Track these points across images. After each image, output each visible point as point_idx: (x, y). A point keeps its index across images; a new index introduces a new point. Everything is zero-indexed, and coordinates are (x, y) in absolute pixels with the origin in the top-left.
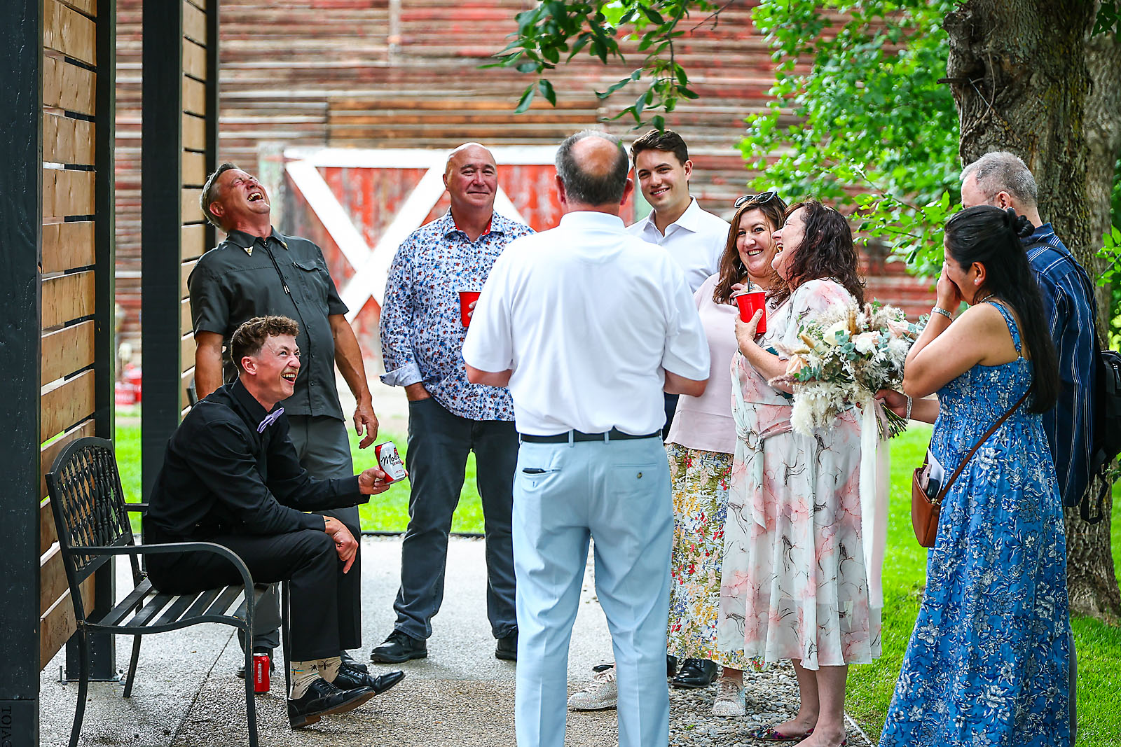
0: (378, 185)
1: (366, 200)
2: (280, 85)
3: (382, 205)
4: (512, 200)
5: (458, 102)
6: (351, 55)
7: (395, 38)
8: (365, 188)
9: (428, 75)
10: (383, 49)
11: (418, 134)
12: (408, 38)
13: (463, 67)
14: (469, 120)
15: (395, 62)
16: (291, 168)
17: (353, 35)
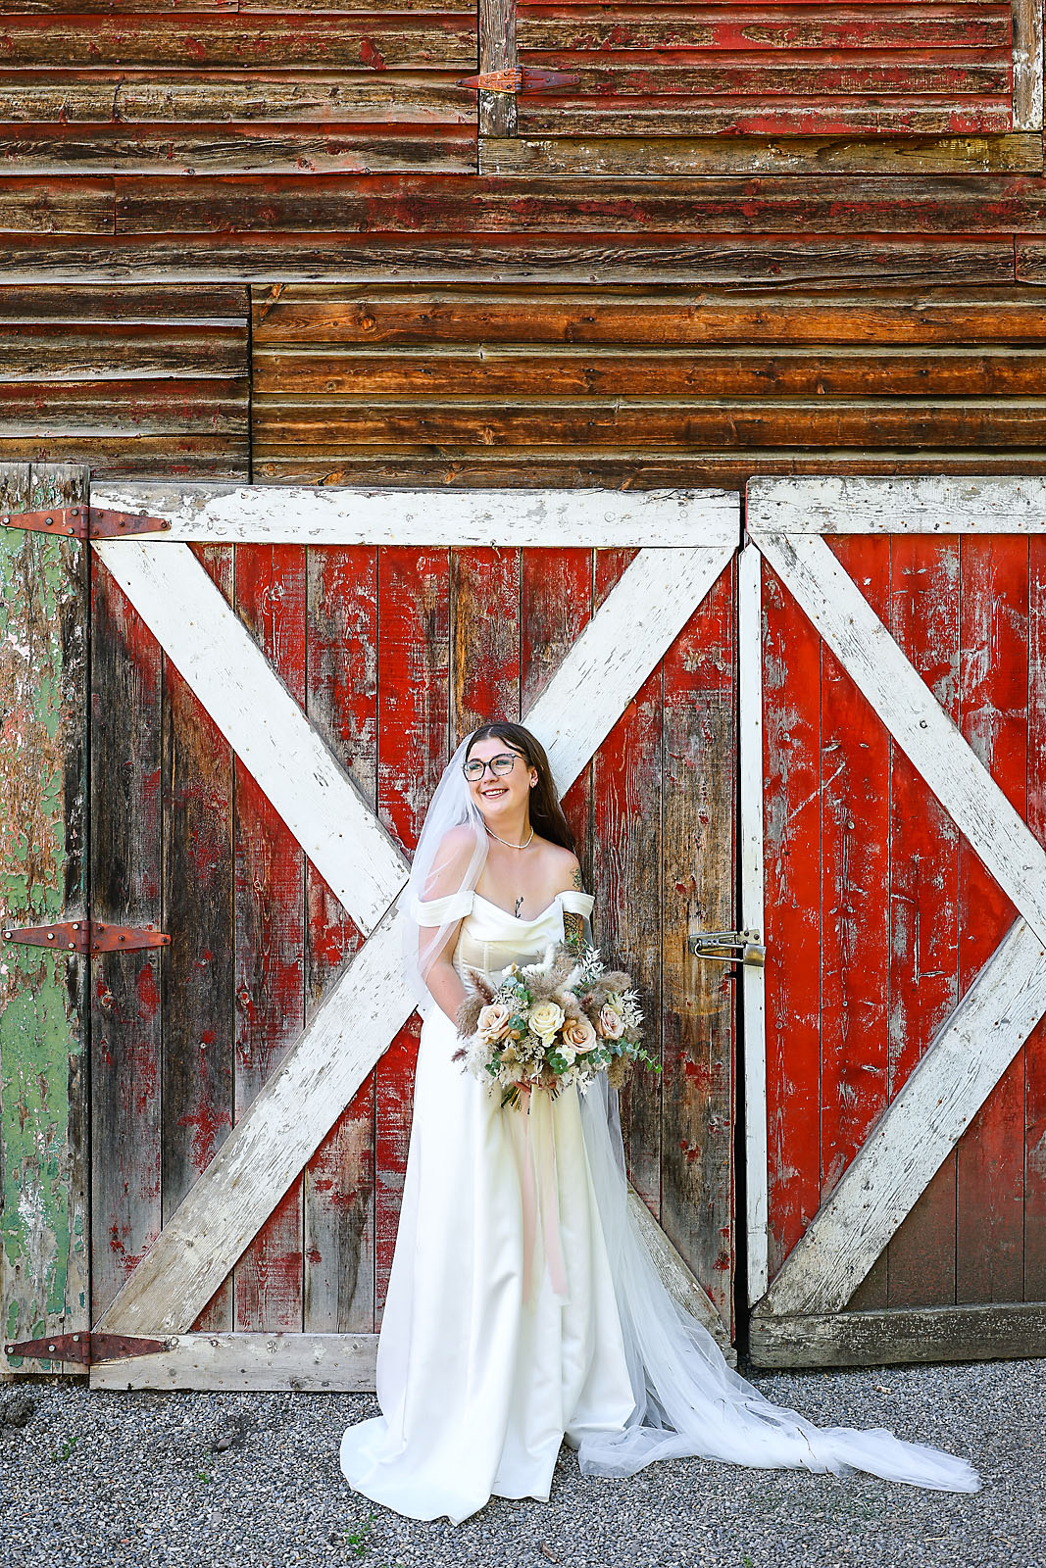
0: (440, 617)
1: (394, 670)
2: (75, 251)
3: (454, 692)
4: (930, 678)
5: (729, 314)
6: (335, 135)
7: (498, 76)
8: (389, 626)
9: (625, 211)
10: (453, 114)
11: (582, 433)
12: (548, 74)
13: (747, 184)
14: (771, 382)
15: (499, 160)
16: (117, 556)
17: (339, 62)
